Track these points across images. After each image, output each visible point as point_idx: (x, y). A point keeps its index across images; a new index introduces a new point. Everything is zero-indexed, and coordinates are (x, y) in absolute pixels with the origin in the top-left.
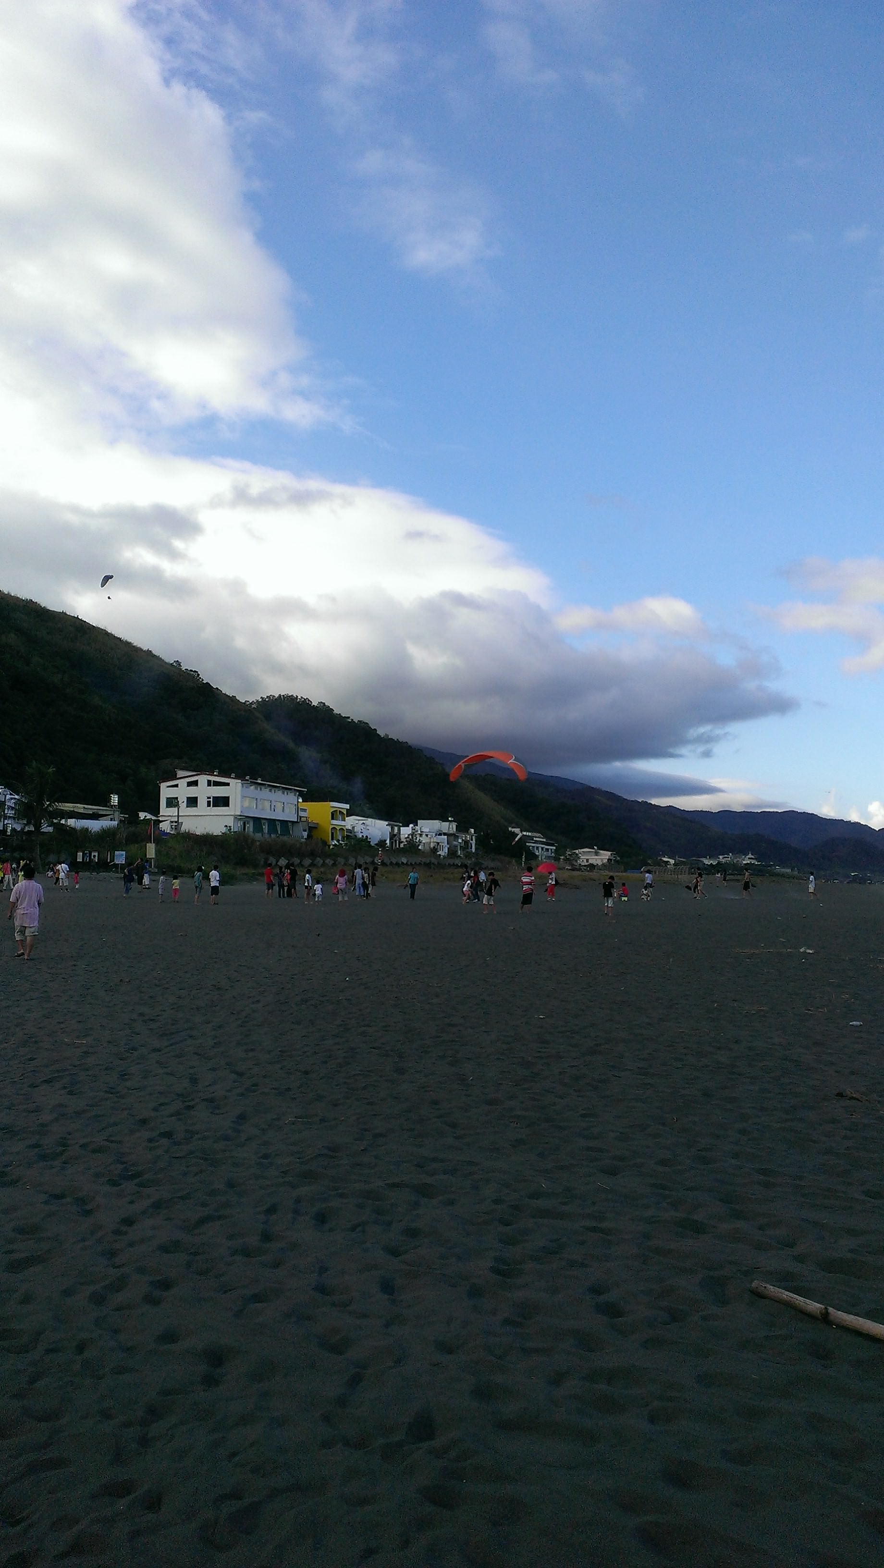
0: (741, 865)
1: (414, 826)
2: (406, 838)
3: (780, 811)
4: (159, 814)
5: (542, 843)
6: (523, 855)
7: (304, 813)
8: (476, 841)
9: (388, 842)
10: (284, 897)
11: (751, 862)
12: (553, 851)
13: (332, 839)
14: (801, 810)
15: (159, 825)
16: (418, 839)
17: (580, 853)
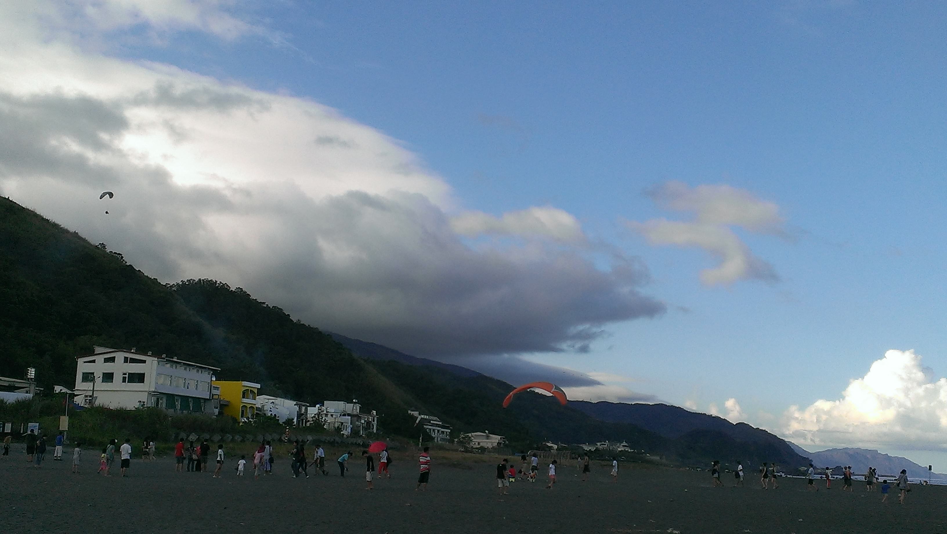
0: (616, 452)
1: (321, 406)
2: (312, 418)
3: (651, 404)
4: (75, 388)
5: (437, 425)
6: (420, 437)
7: (216, 391)
8: (377, 422)
9: (295, 420)
10: (192, 471)
11: (625, 450)
12: (448, 433)
13: (242, 417)
14: (669, 404)
15: (74, 398)
16: (324, 419)
17: (472, 436)
